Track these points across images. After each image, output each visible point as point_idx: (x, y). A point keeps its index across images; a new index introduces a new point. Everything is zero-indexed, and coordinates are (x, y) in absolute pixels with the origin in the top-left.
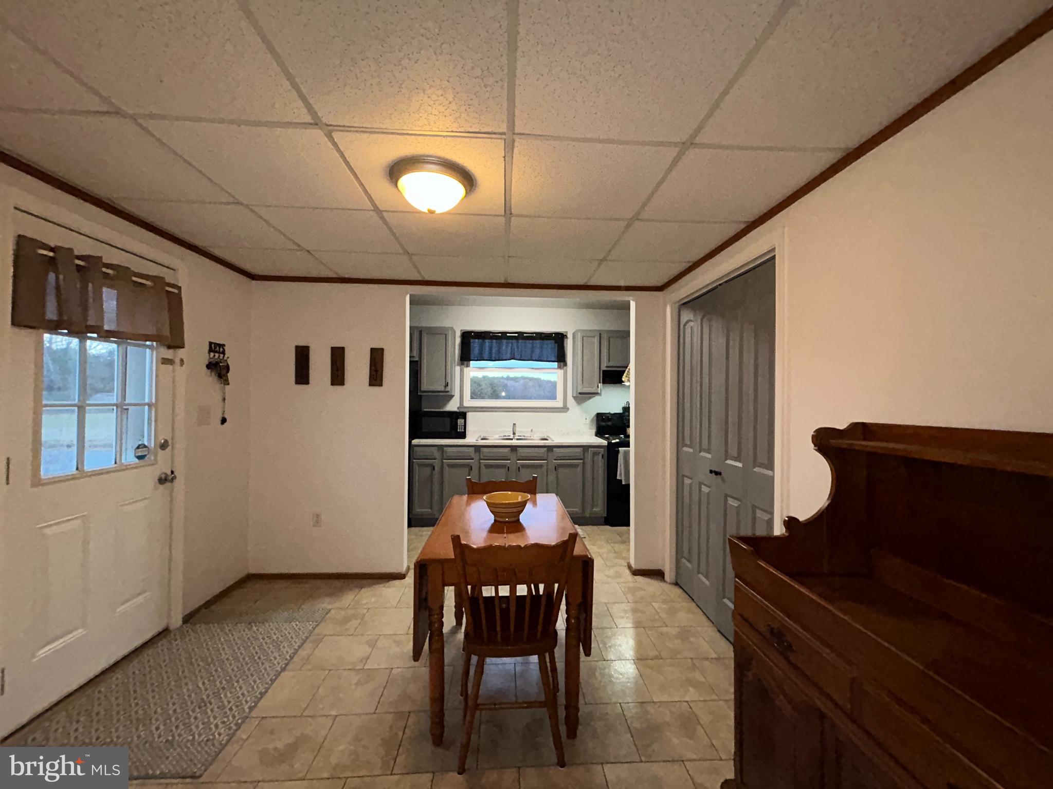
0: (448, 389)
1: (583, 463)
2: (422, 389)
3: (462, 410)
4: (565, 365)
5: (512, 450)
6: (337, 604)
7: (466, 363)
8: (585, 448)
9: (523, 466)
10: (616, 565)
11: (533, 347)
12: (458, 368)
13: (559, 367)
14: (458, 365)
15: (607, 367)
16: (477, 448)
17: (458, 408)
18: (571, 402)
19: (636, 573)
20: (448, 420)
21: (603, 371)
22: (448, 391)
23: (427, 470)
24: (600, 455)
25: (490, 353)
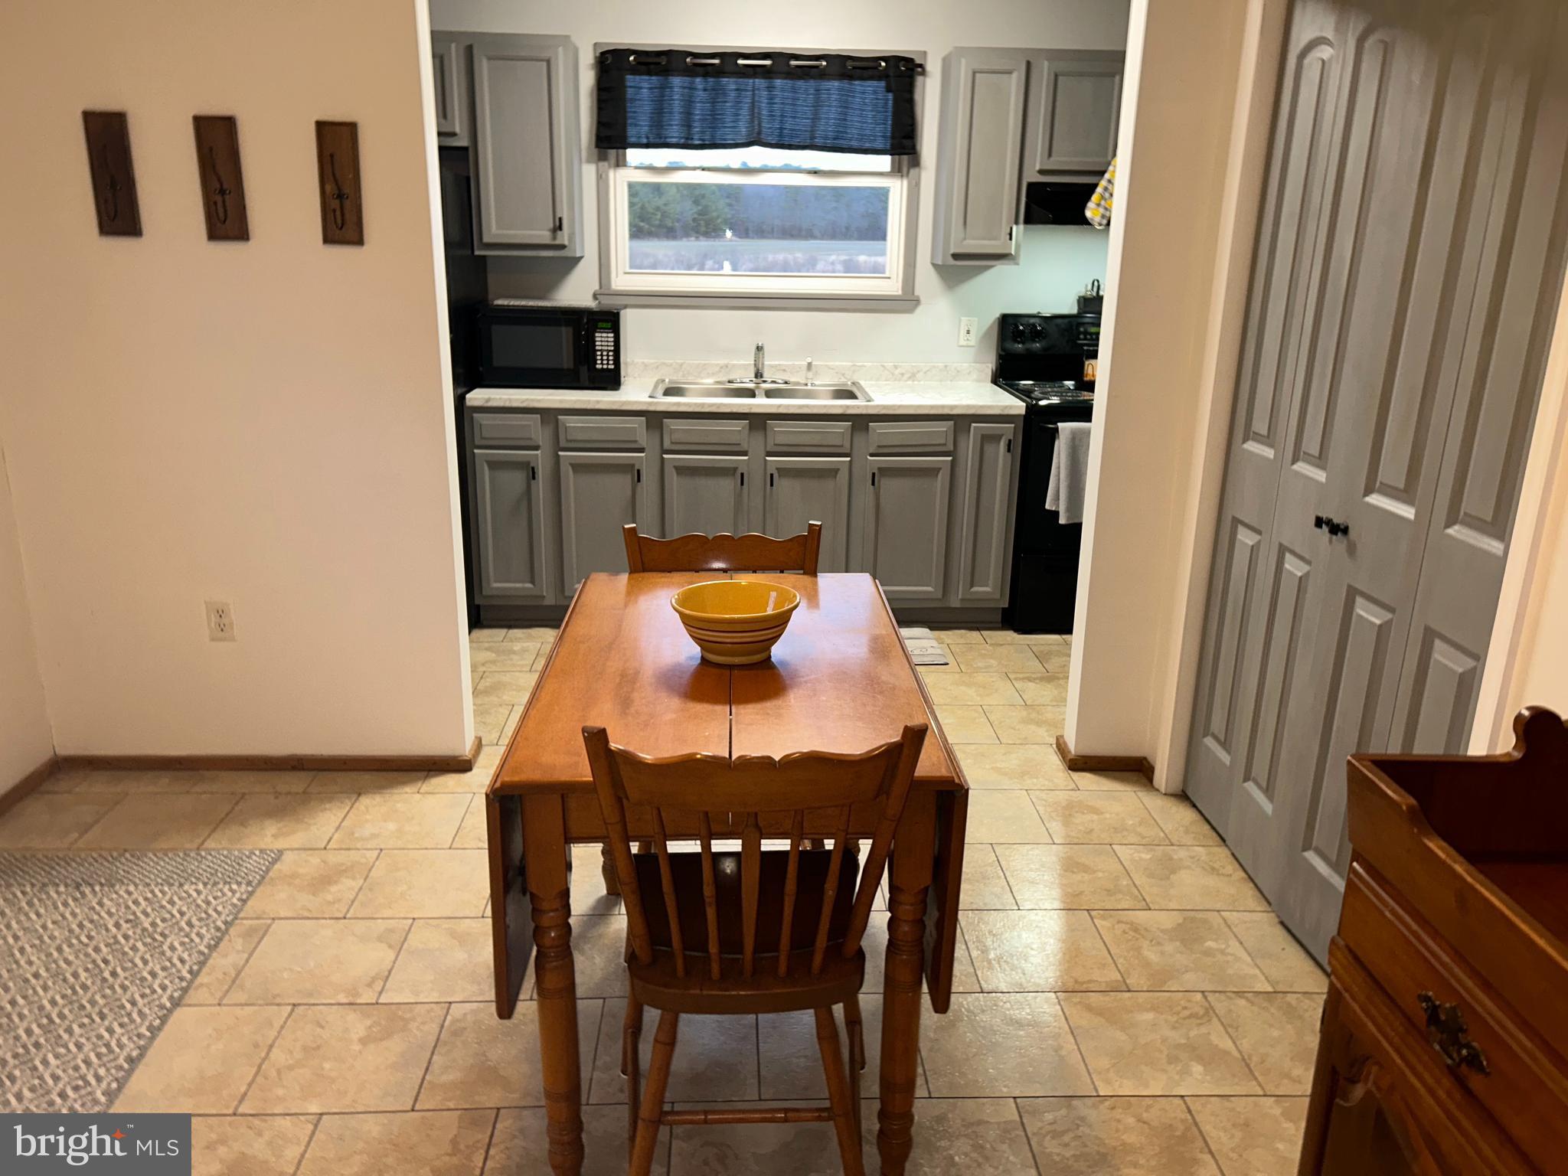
0: (563, 238)
1: (953, 464)
2: (486, 239)
3: (608, 303)
4: (915, 162)
5: (752, 428)
6: (298, 839)
7: (612, 153)
8: (961, 421)
9: (785, 472)
10: (1025, 742)
11: (817, 104)
12: (589, 171)
13: (897, 170)
14: (589, 161)
15: (1041, 172)
16: (655, 419)
17: (595, 296)
18: (927, 279)
19: (1080, 764)
20: (566, 333)
21: (1030, 185)
22: (563, 247)
23: (518, 478)
24: (1003, 445)
25: (688, 124)
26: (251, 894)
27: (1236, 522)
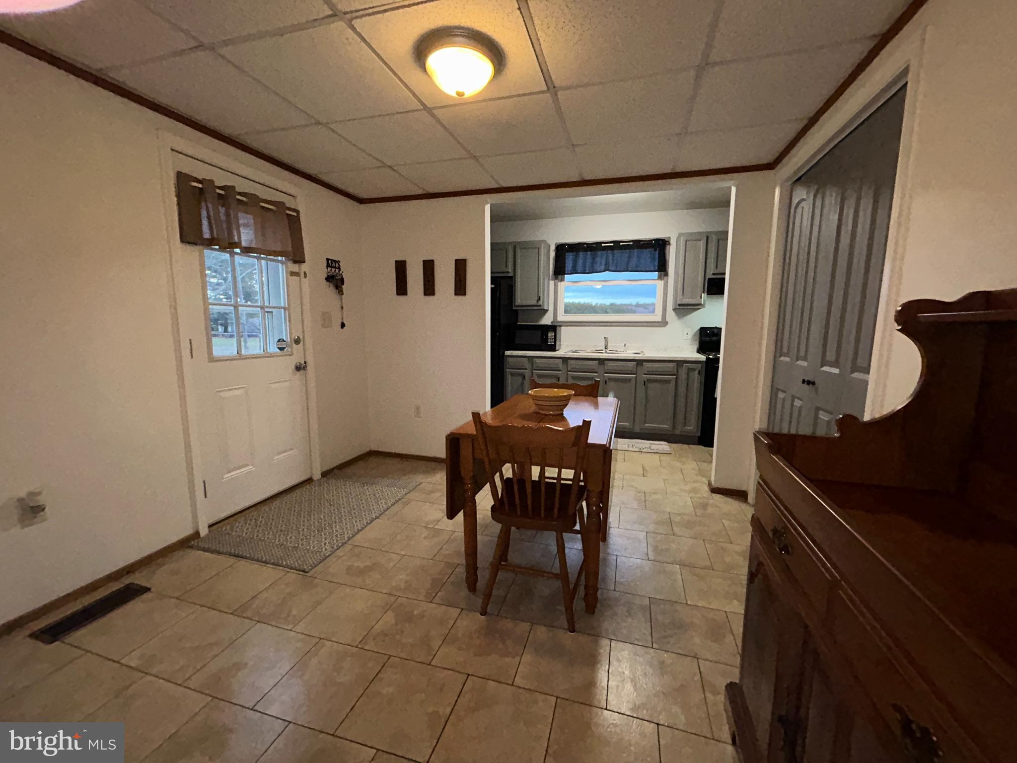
0: (541, 303)
1: (676, 378)
2: (517, 304)
3: (555, 324)
4: (666, 275)
5: (600, 364)
7: (560, 277)
8: (680, 363)
9: (610, 379)
10: (695, 482)
11: (629, 257)
12: (552, 283)
13: (660, 278)
14: (552, 280)
15: (714, 274)
16: (565, 360)
17: (552, 322)
18: (671, 315)
19: (715, 490)
20: (539, 333)
21: (709, 279)
22: (540, 306)
23: (520, 379)
24: (697, 372)
25: (584, 266)
26: (409, 492)
27: (778, 389)
